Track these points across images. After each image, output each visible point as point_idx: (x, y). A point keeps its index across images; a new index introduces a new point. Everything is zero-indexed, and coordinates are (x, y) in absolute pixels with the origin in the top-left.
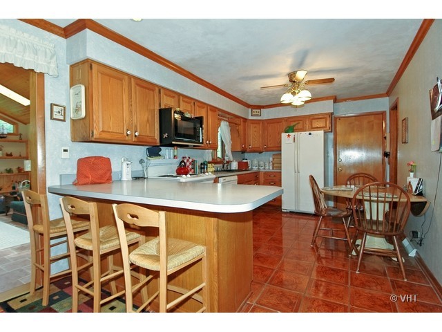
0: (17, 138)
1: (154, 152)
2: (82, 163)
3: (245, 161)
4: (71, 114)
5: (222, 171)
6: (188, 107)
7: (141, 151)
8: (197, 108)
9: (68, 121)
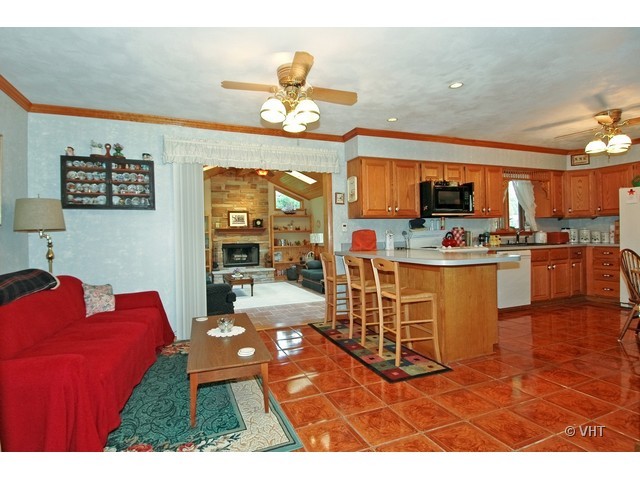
0: (302, 213)
1: (417, 224)
2: (356, 235)
3: (565, 231)
4: (348, 199)
5: (515, 244)
6: (456, 174)
7: (405, 223)
8: (468, 172)
9: (346, 204)
